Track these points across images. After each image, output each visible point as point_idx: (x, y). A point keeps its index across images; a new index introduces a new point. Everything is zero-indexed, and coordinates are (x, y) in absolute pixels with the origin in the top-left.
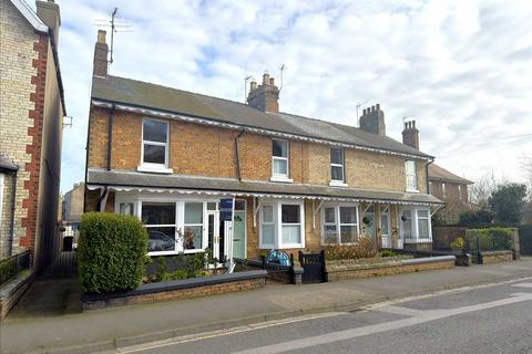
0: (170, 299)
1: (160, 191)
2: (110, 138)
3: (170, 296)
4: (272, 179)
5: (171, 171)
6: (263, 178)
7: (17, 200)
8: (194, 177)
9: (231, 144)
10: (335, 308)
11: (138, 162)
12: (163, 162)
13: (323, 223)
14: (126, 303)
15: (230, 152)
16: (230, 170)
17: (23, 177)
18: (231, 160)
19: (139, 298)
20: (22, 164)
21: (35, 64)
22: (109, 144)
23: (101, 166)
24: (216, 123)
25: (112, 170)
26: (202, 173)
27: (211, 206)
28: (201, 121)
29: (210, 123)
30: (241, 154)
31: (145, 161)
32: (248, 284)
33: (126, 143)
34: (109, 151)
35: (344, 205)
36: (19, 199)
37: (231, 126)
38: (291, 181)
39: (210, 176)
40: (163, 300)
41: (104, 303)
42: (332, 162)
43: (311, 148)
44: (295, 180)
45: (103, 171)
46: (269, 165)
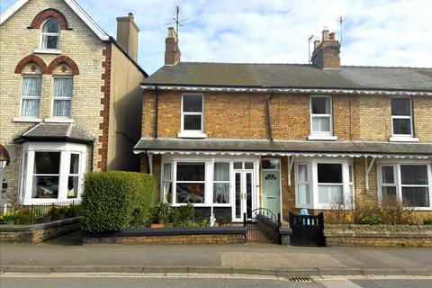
0: (150, 243)
1: (188, 153)
2: (156, 113)
3: (150, 240)
4: (310, 138)
5: (205, 135)
6: (300, 137)
7: (94, 162)
8: (225, 140)
9: (262, 107)
10: (277, 273)
11: (179, 130)
12: (200, 129)
13: (380, 183)
14: (114, 242)
15: (261, 114)
16: (262, 131)
17: (98, 146)
18: (262, 121)
19: (125, 239)
20: (97, 137)
21: (104, 65)
22: (156, 118)
23: (150, 135)
24: (243, 90)
25: (159, 138)
26: (233, 136)
27: (238, 166)
28: (228, 89)
29: (238, 90)
30: (273, 115)
31: (185, 129)
32: (225, 238)
33: (169, 116)
34: (156, 122)
35: (407, 163)
36: (96, 162)
37: (260, 90)
38: (335, 138)
39: (241, 138)
40: (143, 243)
41: (97, 240)
42: (393, 114)
43: (361, 101)
44: (340, 137)
45: (152, 139)
46: (306, 123)
